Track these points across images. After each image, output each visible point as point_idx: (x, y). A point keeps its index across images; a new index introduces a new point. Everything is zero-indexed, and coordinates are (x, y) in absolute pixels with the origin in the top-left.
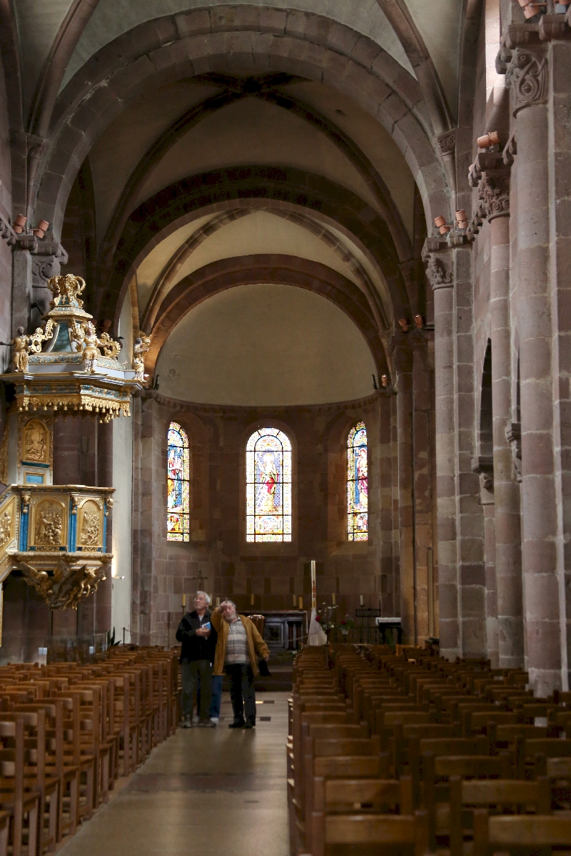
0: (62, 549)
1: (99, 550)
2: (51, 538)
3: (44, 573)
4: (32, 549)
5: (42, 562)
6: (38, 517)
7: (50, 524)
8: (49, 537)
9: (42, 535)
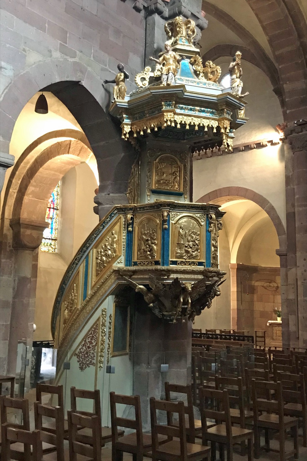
0: (157, 263)
1: (200, 264)
2: (148, 253)
3: (142, 287)
4: (135, 264)
5: (142, 276)
6: (140, 234)
7: (148, 240)
8: (146, 252)
9: (142, 250)
